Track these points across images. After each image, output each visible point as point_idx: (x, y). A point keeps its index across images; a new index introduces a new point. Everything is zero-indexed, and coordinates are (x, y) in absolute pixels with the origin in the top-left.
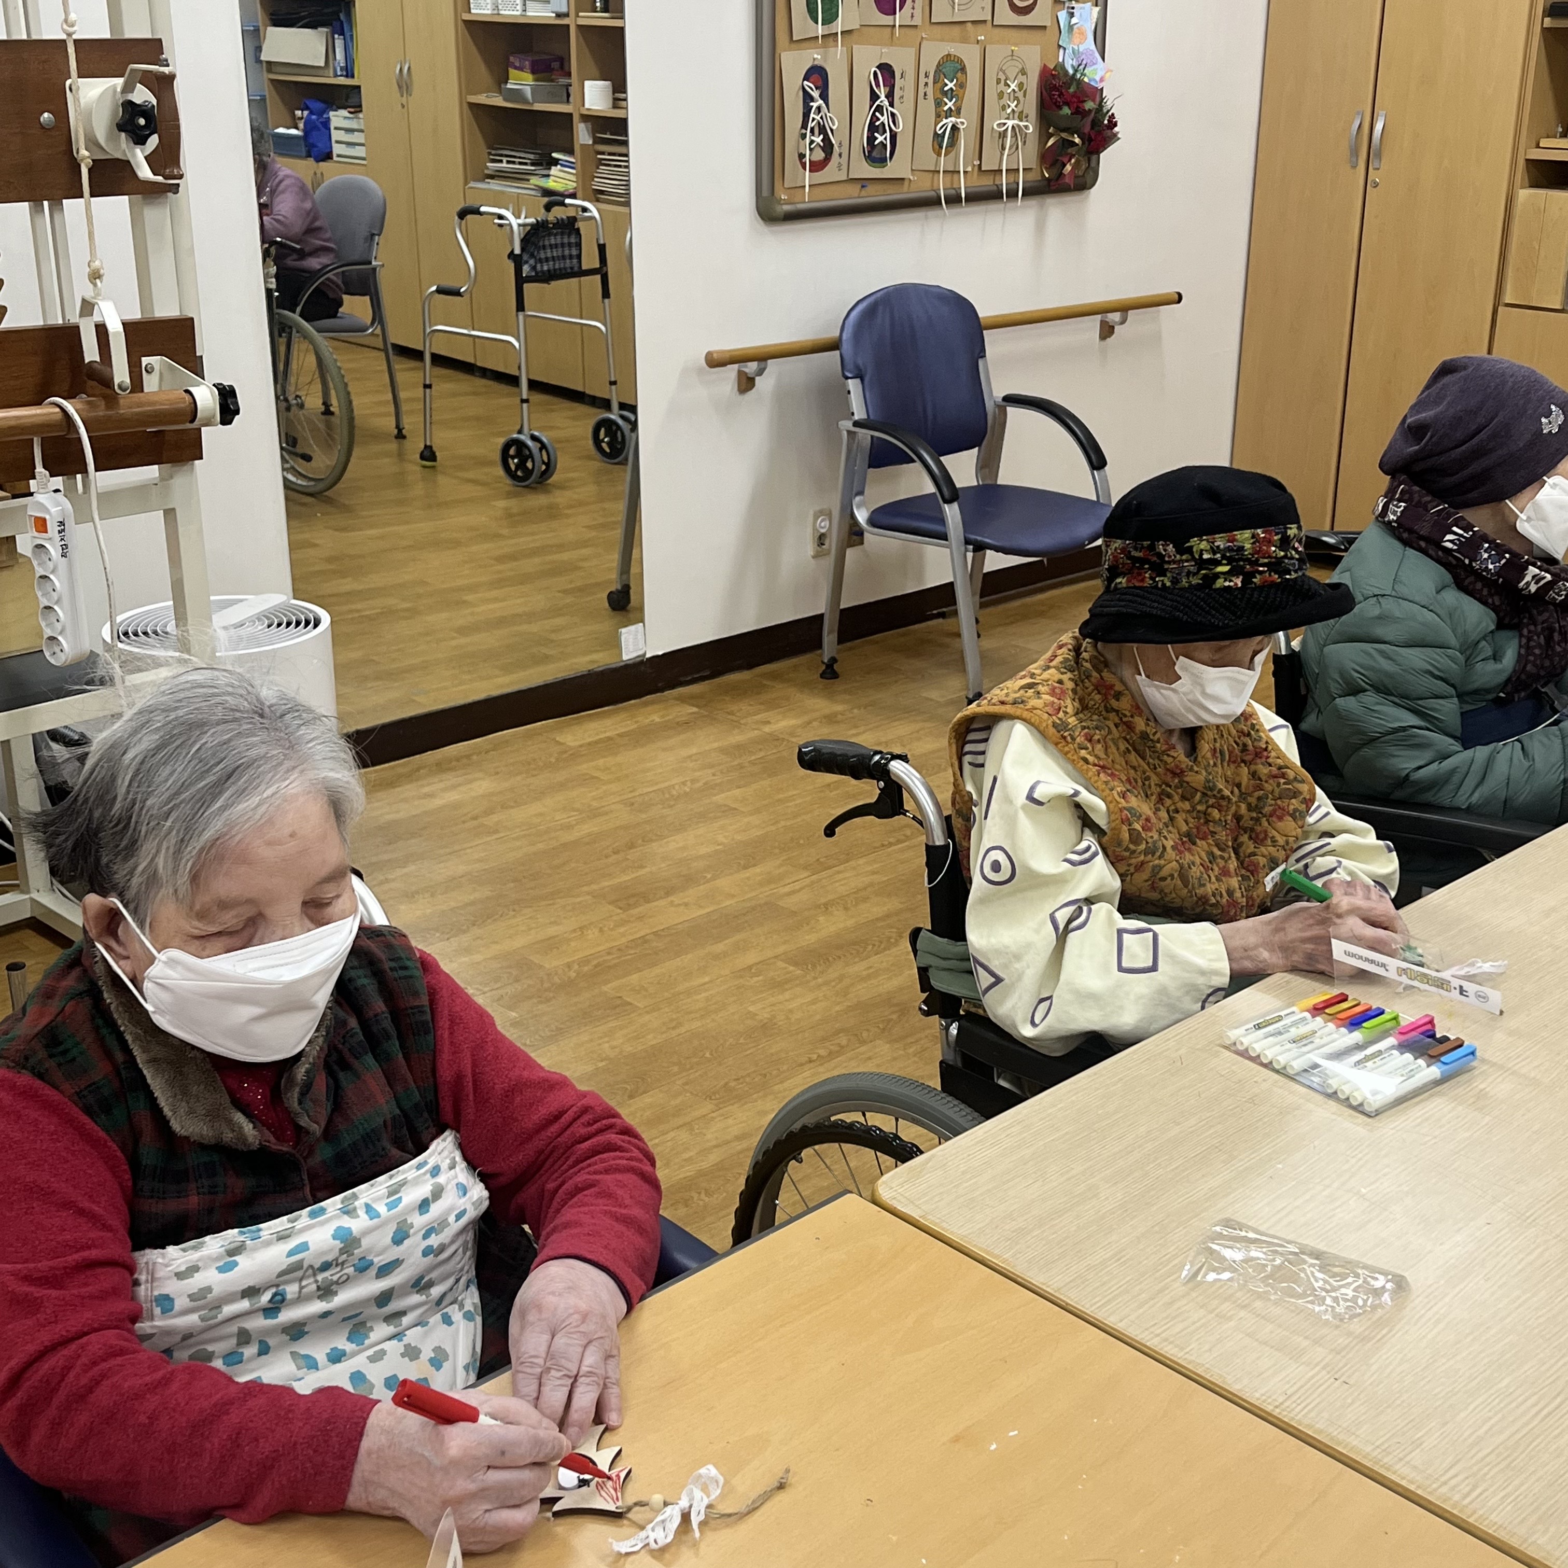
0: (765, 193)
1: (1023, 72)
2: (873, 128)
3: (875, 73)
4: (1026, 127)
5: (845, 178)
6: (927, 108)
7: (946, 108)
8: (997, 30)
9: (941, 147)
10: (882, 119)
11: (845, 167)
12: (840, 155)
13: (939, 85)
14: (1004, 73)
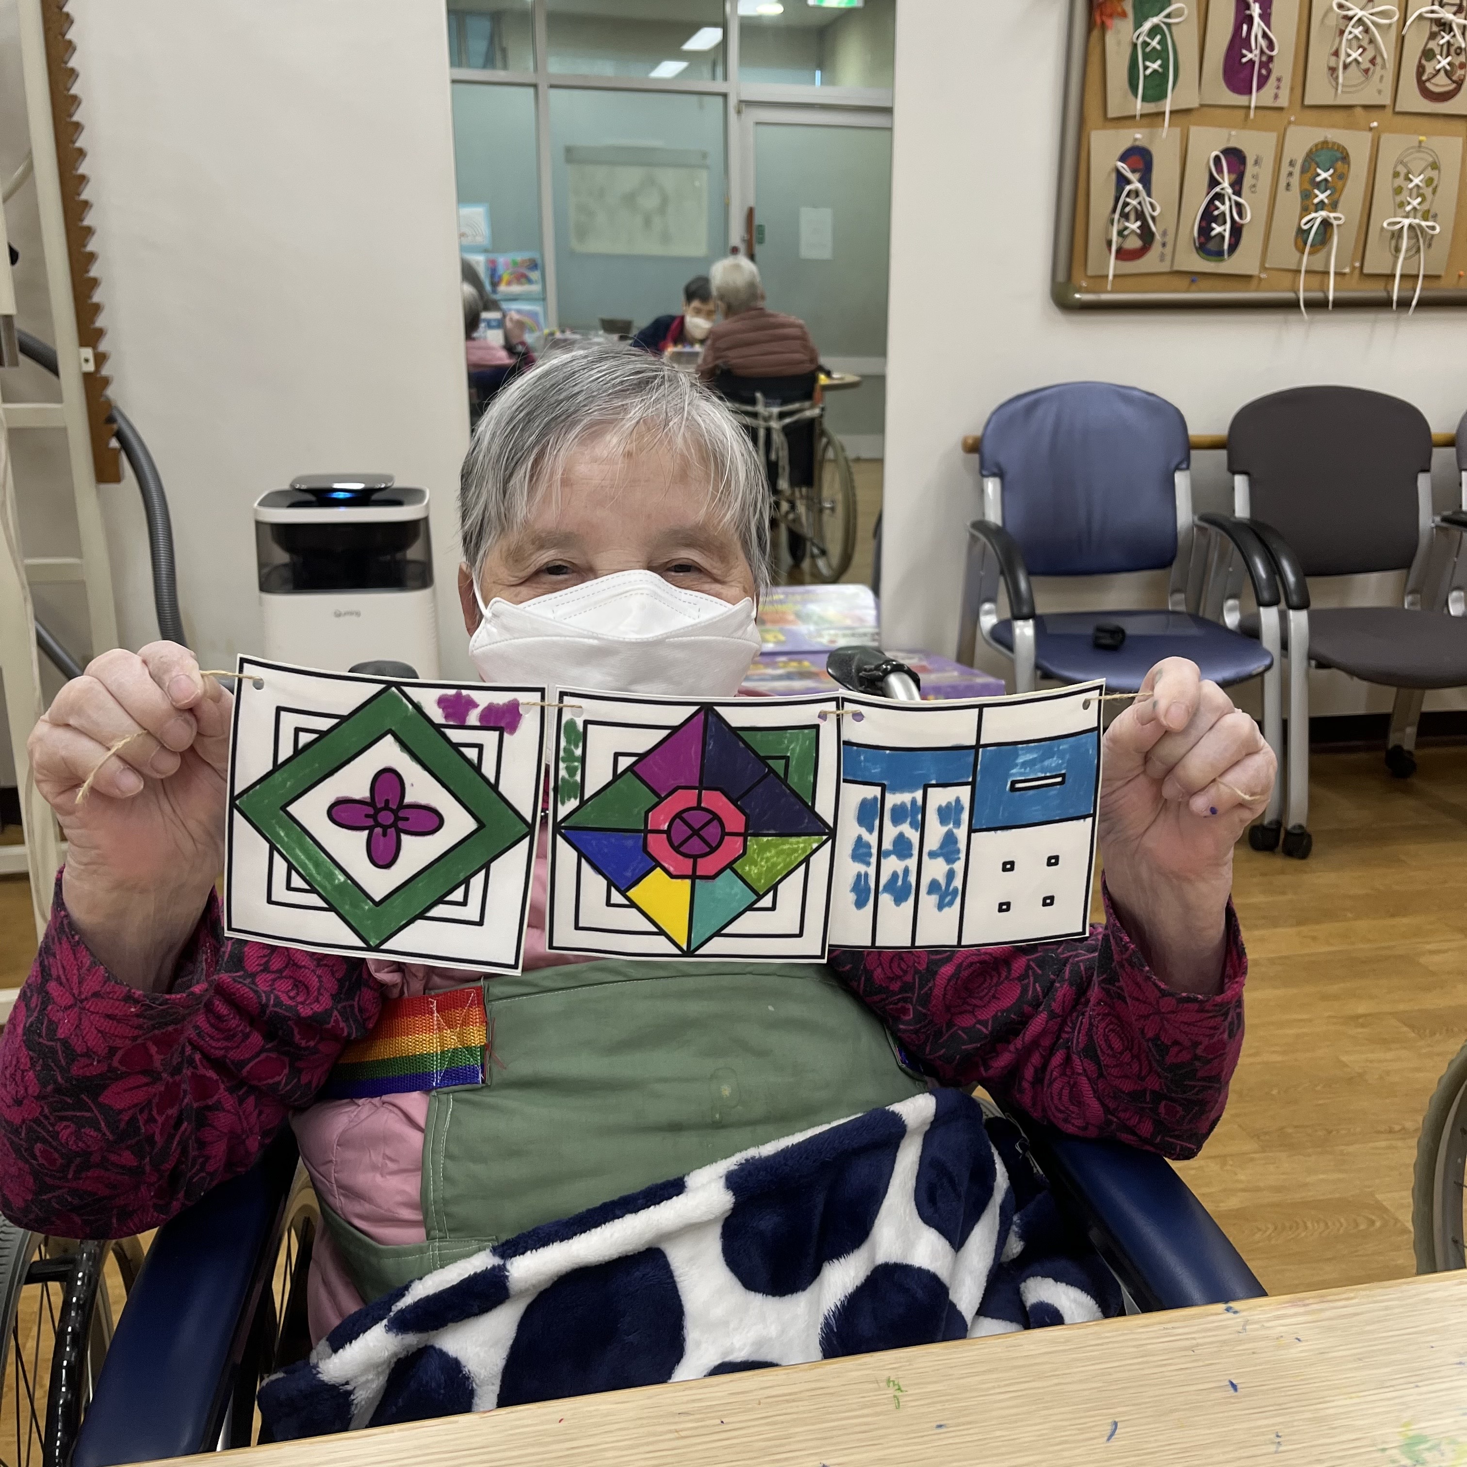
0: (1061, 277)
1: (1435, 166)
2: (1209, 217)
3: (1217, 159)
4: (1433, 228)
5: (1167, 269)
6: (1289, 201)
7: (1316, 201)
8: (1399, 119)
9: (1305, 244)
10: (1222, 208)
11: (1168, 258)
12: (1164, 245)
13: (1309, 175)
14: (1405, 165)
